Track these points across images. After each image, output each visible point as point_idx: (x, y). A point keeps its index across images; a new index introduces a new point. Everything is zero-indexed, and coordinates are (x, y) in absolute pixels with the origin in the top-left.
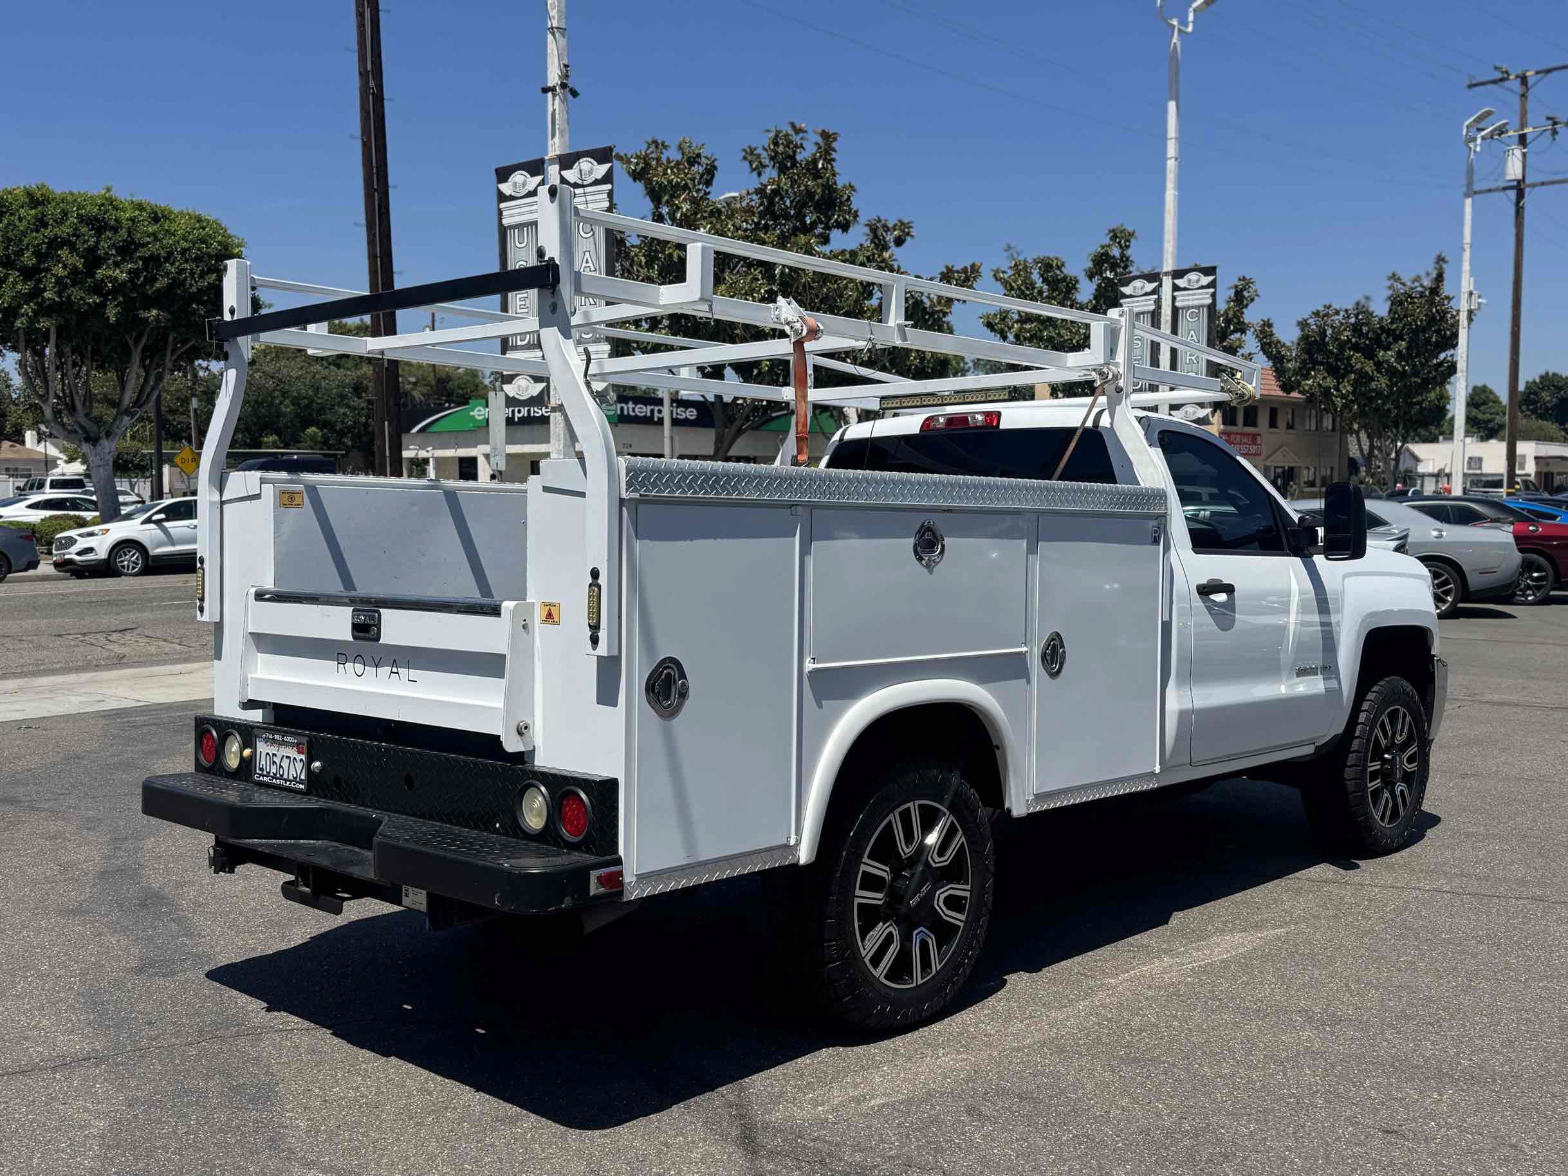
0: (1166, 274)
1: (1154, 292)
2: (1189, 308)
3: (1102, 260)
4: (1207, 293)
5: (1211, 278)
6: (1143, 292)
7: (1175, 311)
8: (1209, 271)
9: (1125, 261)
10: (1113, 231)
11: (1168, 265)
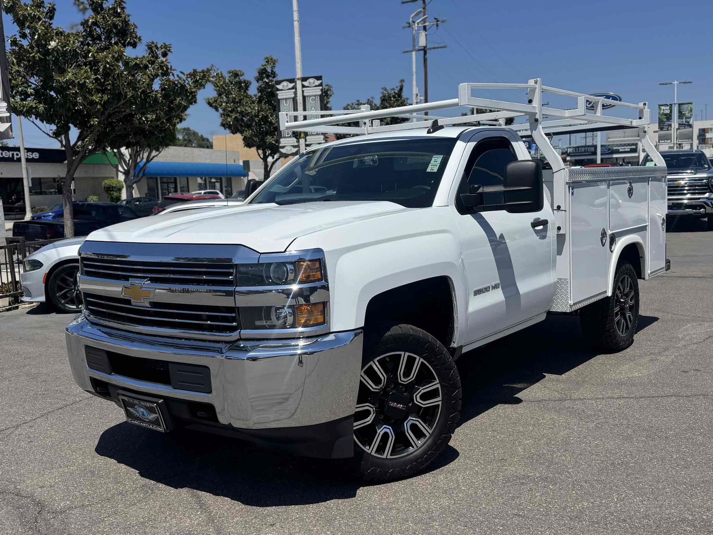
0: (298, 79)
1: (293, 88)
2: (310, 96)
3: (263, 73)
4: (319, 89)
5: (320, 82)
6: (288, 88)
7: (304, 98)
8: (319, 78)
9: (274, 74)
10: (267, 58)
11: (299, 75)
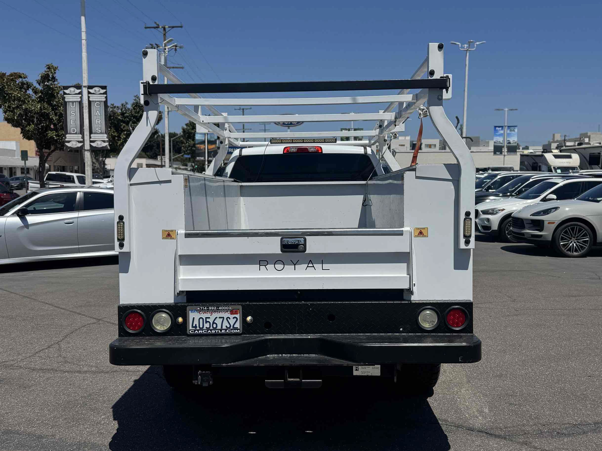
0: (85, 87)
1: (79, 93)
2: (96, 102)
3: (45, 78)
4: (104, 96)
5: (105, 91)
6: (74, 93)
7: (90, 102)
8: (104, 87)
9: (54, 79)
10: (48, 65)
11: (85, 83)
